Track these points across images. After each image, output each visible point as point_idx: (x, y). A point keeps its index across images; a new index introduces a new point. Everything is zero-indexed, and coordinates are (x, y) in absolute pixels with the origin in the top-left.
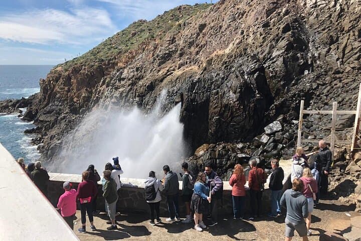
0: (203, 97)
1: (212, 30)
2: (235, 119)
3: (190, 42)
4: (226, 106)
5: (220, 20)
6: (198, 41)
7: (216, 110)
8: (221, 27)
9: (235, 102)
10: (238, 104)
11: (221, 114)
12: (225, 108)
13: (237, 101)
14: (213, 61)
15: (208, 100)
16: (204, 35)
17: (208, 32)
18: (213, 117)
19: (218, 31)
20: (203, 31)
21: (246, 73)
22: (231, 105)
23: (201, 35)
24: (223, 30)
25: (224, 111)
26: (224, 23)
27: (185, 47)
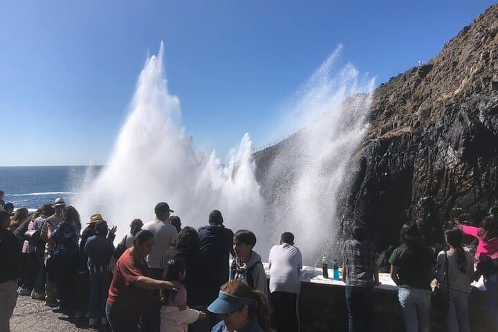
0: (401, 164)
1: (442, 72)
2: (459, 200)
3: (404, 95)
4: (441, 173)
5: (456, 54)
6: (417, 92)
7: (423, 184)
8: (455, 64)
9: (457, 165)
10: (462, 169)
11: (432, 191)
12: (438, 179)
13: (460, 163)
14: (432, 111)
15: (410, 169)
16: (428, 81)
17: (434, 76)
18: (419, 199)
19: (450, 70)
20: (428, 76)
21: (481, 112)
22: (450, 172)
23: (423, 83)
24: (458, 67)
25: (438, 186)
26: (461, 57)
27: (395, 103)
